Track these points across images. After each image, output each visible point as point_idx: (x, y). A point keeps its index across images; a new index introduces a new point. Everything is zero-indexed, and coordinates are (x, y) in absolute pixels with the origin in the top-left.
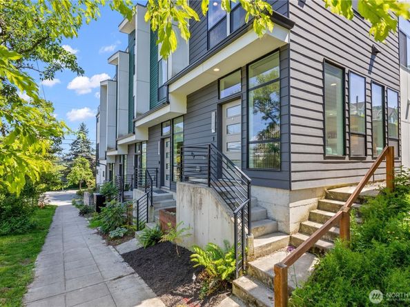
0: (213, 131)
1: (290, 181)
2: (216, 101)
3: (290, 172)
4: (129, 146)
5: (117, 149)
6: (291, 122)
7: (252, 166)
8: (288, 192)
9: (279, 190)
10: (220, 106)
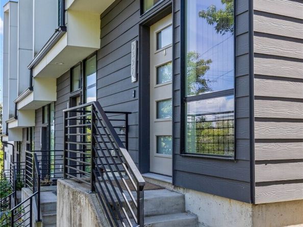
0: (133, 79)
1: (252, 184)
2: (138, 19)
3: (252, 162)
4: (37, 111)
5: (16, 118)
6: (255, 51)
7: (191, 148)
8: (248, 207)
9: (234, 202)
10: (146, 27)
